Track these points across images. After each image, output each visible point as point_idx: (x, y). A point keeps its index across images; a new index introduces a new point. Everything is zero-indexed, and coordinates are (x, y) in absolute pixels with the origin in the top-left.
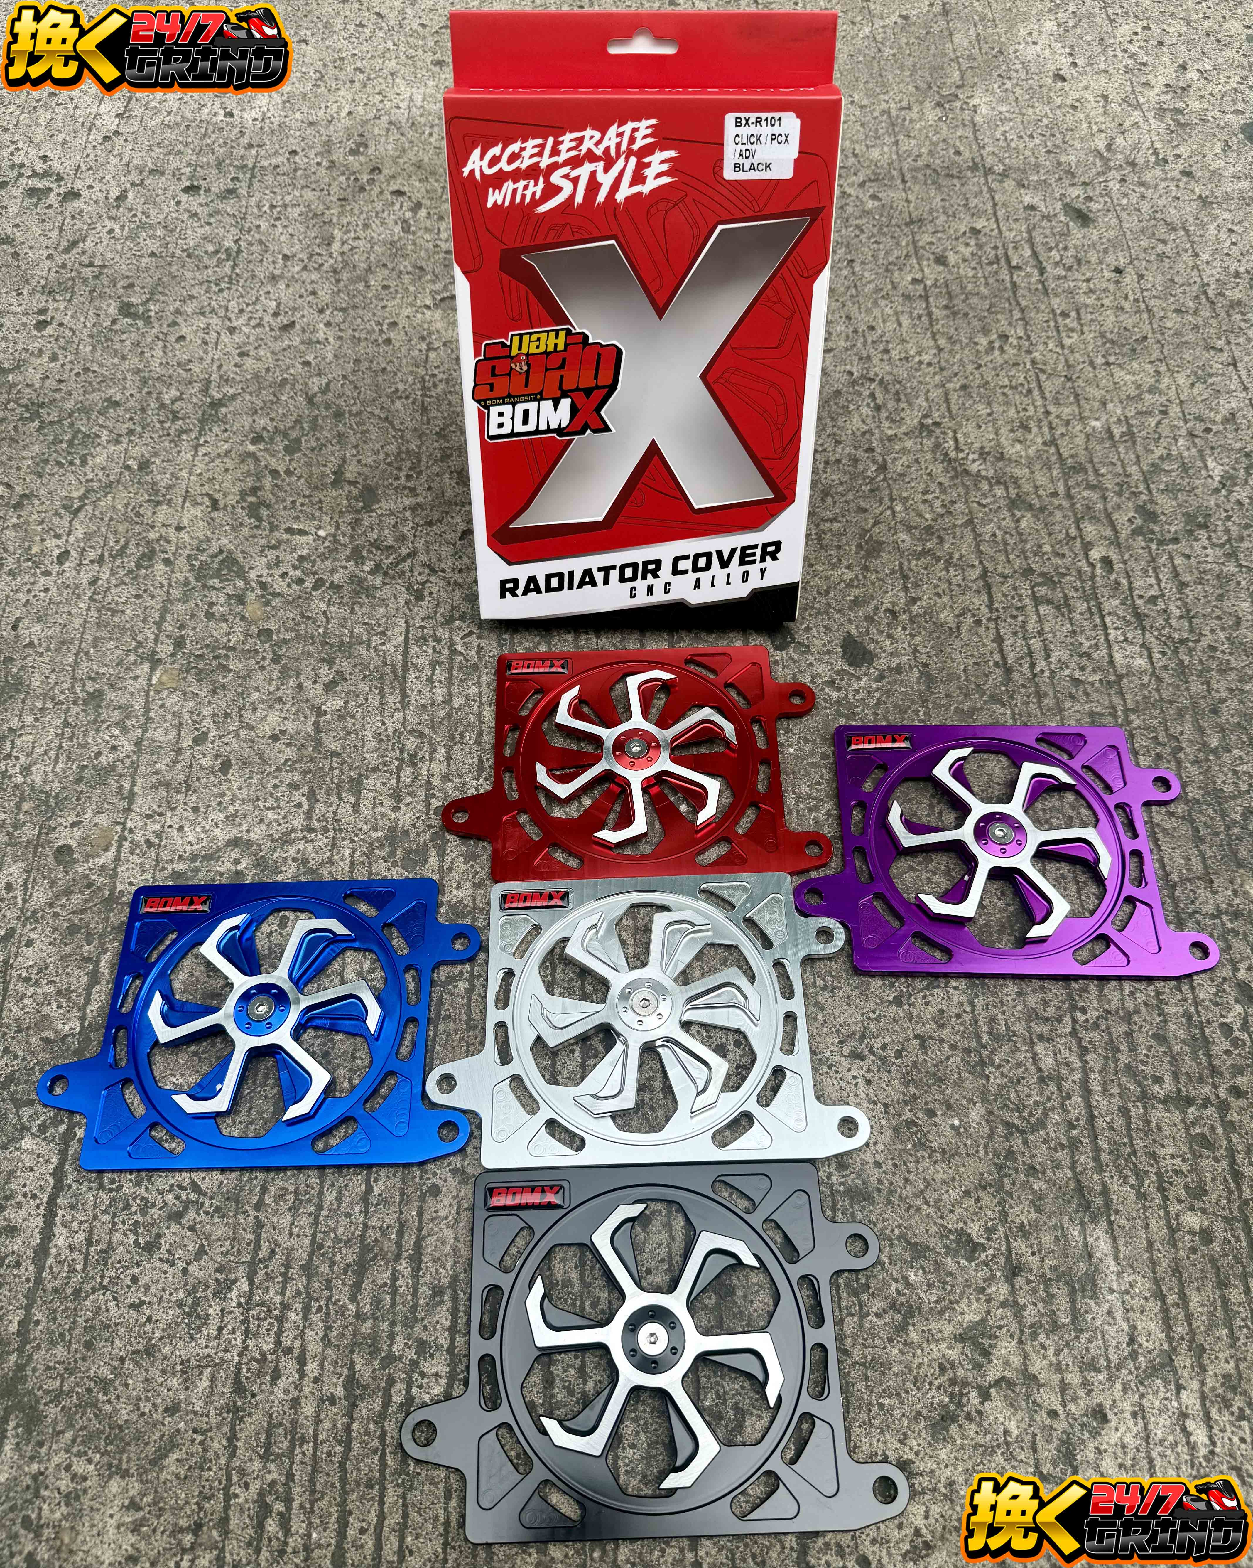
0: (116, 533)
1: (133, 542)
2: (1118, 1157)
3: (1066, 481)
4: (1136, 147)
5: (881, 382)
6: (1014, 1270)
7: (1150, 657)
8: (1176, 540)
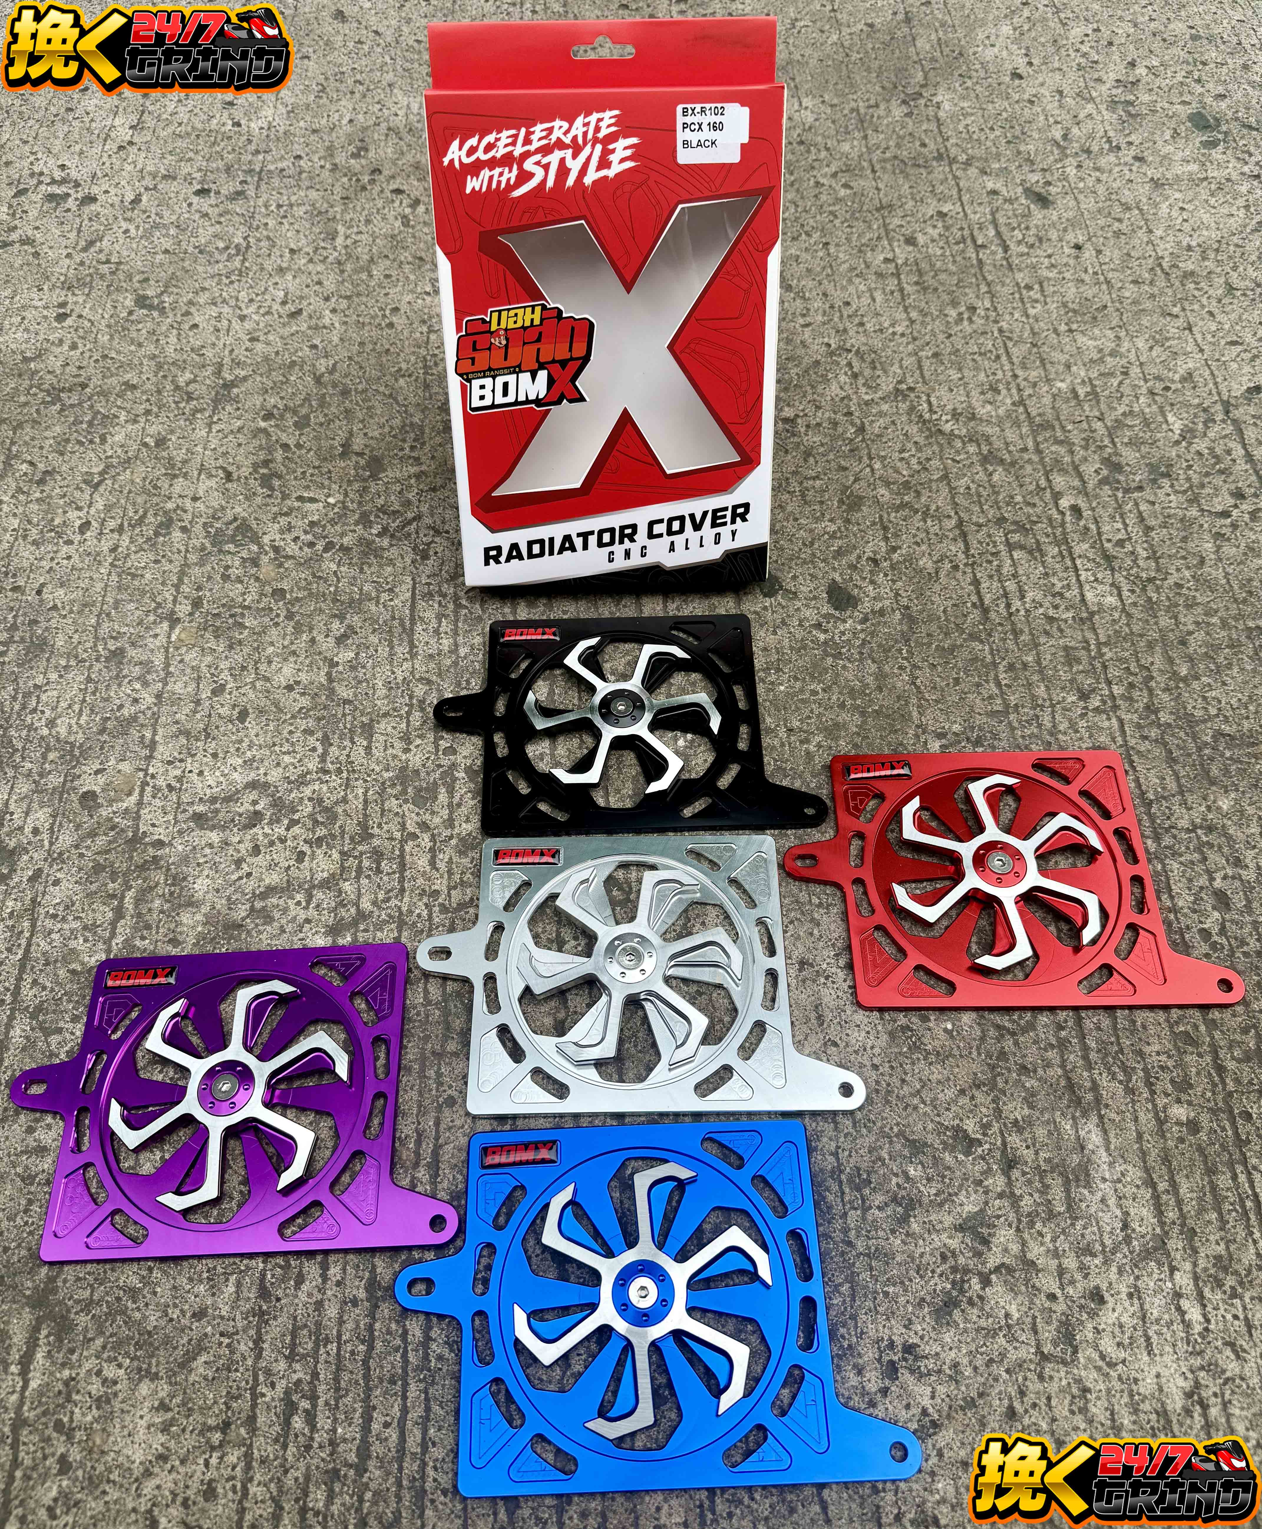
0: (134, 504)
1: (151, 512)
2: (1106, 1055)
3: (1035, 438)
4: (1091, 136)
5: (858, 352)
6: (1010, 1163)
7: (1120, 595)
8: (1140, 488)
